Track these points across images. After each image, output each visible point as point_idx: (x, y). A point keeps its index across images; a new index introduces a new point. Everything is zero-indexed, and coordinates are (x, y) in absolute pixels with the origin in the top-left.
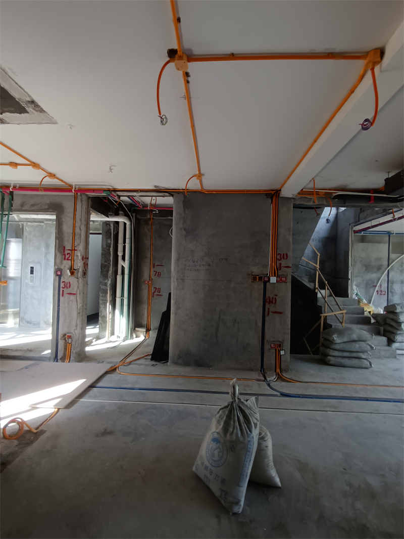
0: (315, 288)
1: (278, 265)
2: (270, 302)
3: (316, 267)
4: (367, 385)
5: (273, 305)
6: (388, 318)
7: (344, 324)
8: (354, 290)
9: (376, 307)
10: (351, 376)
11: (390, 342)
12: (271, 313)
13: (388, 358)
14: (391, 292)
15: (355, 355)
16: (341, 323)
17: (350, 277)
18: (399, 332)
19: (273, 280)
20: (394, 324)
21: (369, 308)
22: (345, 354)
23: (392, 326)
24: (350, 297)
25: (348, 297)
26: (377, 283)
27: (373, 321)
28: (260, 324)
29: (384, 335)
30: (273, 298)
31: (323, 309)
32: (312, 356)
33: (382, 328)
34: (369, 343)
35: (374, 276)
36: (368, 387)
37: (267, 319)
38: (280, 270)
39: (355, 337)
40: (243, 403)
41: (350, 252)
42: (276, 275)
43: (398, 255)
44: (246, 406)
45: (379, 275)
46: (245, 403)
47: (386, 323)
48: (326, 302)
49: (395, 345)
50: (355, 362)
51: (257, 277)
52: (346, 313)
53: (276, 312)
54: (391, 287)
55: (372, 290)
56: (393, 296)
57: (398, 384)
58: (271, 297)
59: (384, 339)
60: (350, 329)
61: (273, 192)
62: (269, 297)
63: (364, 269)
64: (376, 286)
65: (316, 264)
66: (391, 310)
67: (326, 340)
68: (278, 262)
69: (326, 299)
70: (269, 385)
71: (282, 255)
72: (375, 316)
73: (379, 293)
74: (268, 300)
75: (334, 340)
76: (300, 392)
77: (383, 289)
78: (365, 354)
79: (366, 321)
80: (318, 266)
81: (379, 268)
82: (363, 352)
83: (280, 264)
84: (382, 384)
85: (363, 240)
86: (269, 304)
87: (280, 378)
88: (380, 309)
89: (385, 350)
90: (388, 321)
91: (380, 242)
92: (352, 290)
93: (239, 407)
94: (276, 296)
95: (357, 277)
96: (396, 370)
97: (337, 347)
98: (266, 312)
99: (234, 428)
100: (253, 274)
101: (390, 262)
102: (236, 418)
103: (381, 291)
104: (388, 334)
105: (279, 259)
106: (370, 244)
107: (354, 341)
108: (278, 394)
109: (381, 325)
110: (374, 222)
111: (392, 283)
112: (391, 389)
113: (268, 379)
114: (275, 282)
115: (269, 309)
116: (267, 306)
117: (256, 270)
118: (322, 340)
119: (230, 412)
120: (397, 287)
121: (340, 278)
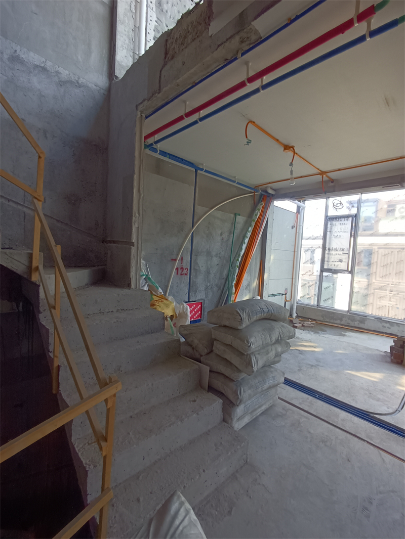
6: (218, 340)
14: (195, 269)
17: (134, 240)
21: (168, 307)
24: (133, 286)
26: (178, 255)
35: (174, 241)
43: (205, 209)
45: (180, 241)
54: (195, 261)
55: (170, 267)
56: (196, 276)
63: (159, 227)
64: (176, 260)
72: (187, 332)
73: (180, 271)
77: (184, 267)
81: (180, 229)
85: (158, 168)
91: (184, 180)
92: (139, 269)
95: (147, 241)
101: (195, 220)
103: (182, 268)
106: (170, 181)
111: (196, 255)
120: (202, 262)
121: (114, 242)
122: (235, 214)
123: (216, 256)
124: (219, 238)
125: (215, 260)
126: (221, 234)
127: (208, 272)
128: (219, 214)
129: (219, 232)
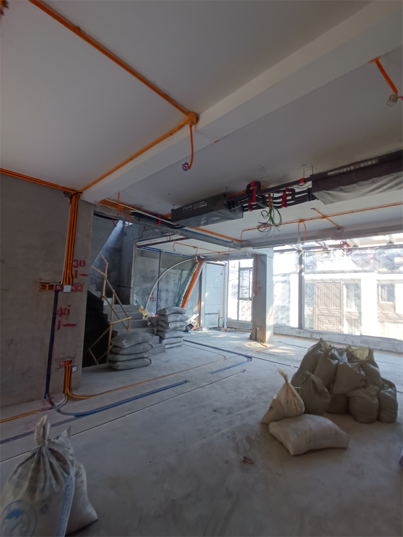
0: (102, 297)
1: (74, 273)
2: (62, 314)
3: (104, 276)
4: (150, 380)
5: (64, 317)
6: (160, 320)
7: (129, 330)
8: (135, 298)
9: (150, 311)
10: (137, 376)
11: (162, 339)
12: (62, 327)
13: (160, 353)
14: (160, 298)
15: (139, 356)
16: (127, 328)
17: (132, 286)
18: (167, 331)
19: (67, 288)
20: (163, 324)
21: (145, 313)
22: (132, 357)
23: (162, 326)
24: (131, 304)
25: (129, 304)
26: (151, 292)
27: (149, 323)
28: (48, 341)
29: (157, 335)
30: (65, 309)
31: (109, 317)
32: (99, 366)
33: (155, 329)
34: (151, 343)
35: (149, 285)
36: (152, 382)
37: (56, 333)
38: (76, 277)
39: (140, 339)
40: (54, 443)
41: (133, 263)
42: (71, 283)
43: (165, 269)
44: (59, 445)
45: (152, 285)
46: (57, 441)
47: (158, 325)
48: (112, 309)
49: (165, 341)
50: (140, 362)
51: (47, 285)
52: (131, 319)
53: (68, 325)
54: (160, 294)
55: (147, 297)
56: (160, 302)
57: (171, 372)
58: (64, 307)
59: (158, 337)
60: (136, 333)
61: (73, 193)
62: (61, 309)
63: (142, 279)
64: (150, 294)
65: (104, 273)
66: (162, 314)
67: (115, 346)
68: (74, 270)
69: (113, 307)
70: (59, 411)
71: (79, 262)
72: (151, 319)
73: (152, 299)
74: (59, 312)
75: (123, 346)
76: (96, 406)
77: (154, 297)
78: (147, 353)
79: (144, 325)
80: (106, 275)
81: (152, 279)
82: (145, 352)
83: (76, 271)
84: (160, 376)
85: (142, 254)
86: (61, 315)
87: (70, 398)
88: (153, 313)
89: (158, 347)
90: (160, 323)
91: (154, 258)
92: (133, 297)
93: (51, 450)
94: (70, 306)
95: (136, 286)
96: (167, 361)
97: (125, 352)
98: (56, 326)
99: (45, 481)
100: (42, 282)
101: (160, 274)
102: (48, 466)
103: (153, 298)
104: (159, 333)
105: (76, 265)
106: (147, 258)
107: (140, 343)
108: (73, 417)
109: (154, 327)
110: (153, 241)
111: (161, 292)
112: (167, 378)
113: (57, 404)
114: (70, 291)
115: (60, 322)
116: (58, 318)
117: (47, 277)
118: (110, 347)
119: (38, 462)
120: (163, 295)
121: (123, 287)
122: (182, 270)
123: (172, 291)
124: (173, 283)
125: (171, 294)
126: (174, 281)
127: (167, 300)
128: (173, 271)
129: (173, 280)
